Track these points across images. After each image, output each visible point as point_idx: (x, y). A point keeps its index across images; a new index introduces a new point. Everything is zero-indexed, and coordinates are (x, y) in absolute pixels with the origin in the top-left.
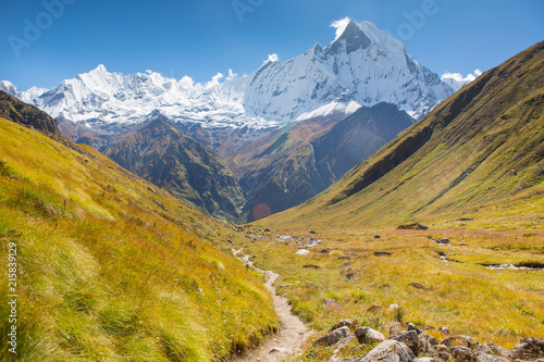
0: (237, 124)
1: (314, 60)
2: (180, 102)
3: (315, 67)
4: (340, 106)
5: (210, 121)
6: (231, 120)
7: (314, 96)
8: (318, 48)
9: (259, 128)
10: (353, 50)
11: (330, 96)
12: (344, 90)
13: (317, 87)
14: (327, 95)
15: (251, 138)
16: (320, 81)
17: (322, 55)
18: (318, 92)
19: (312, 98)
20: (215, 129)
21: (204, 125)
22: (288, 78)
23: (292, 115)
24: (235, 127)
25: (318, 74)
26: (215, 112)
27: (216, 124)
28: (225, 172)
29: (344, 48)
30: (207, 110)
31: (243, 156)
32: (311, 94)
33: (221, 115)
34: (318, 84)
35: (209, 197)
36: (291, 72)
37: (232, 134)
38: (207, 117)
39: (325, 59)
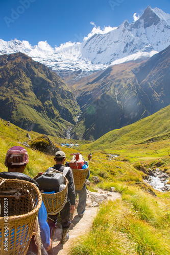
0: (75, 69)
1: (124, 31)
2: (40, 56)
3: (125, 34)
4: (145, 54)
5: (59, 67)
6: (71, 67)
7: (125, 51)
8: (126, 24)
9: (89, 70)
10: (148, 26)
11: (136, 50)
12: (147, 44)
13: (127, 46)
14: (134, 50)
15: (84, 76)
16: (128, 42)
17: (129, 28)
18: (128, 49)
19: (124, 52)
20: (61, 71)
21: (54, 69)
22: (107, 43)
23: (110, 63)
24: (74, 70)
25: (127, 38)
26: (61, 62)
27: (61, 68)
28: (65, 88)
29: (143, 24)
30: (56, 61)
31: (79, 85)
32: (123, 50)
33: (66, 64)
34: (127, 44)
35: (50, 106)
36: (109, 40)
37: (72, 74)
38: (56, 65)
39: (131, 30)
